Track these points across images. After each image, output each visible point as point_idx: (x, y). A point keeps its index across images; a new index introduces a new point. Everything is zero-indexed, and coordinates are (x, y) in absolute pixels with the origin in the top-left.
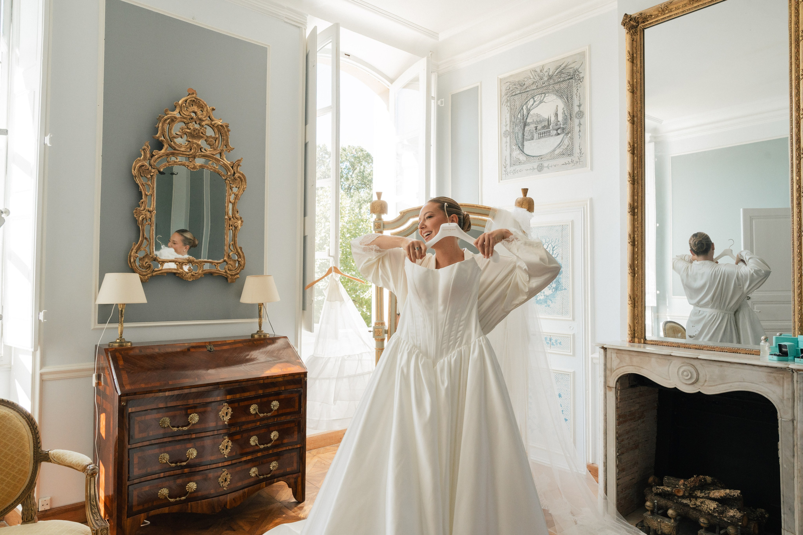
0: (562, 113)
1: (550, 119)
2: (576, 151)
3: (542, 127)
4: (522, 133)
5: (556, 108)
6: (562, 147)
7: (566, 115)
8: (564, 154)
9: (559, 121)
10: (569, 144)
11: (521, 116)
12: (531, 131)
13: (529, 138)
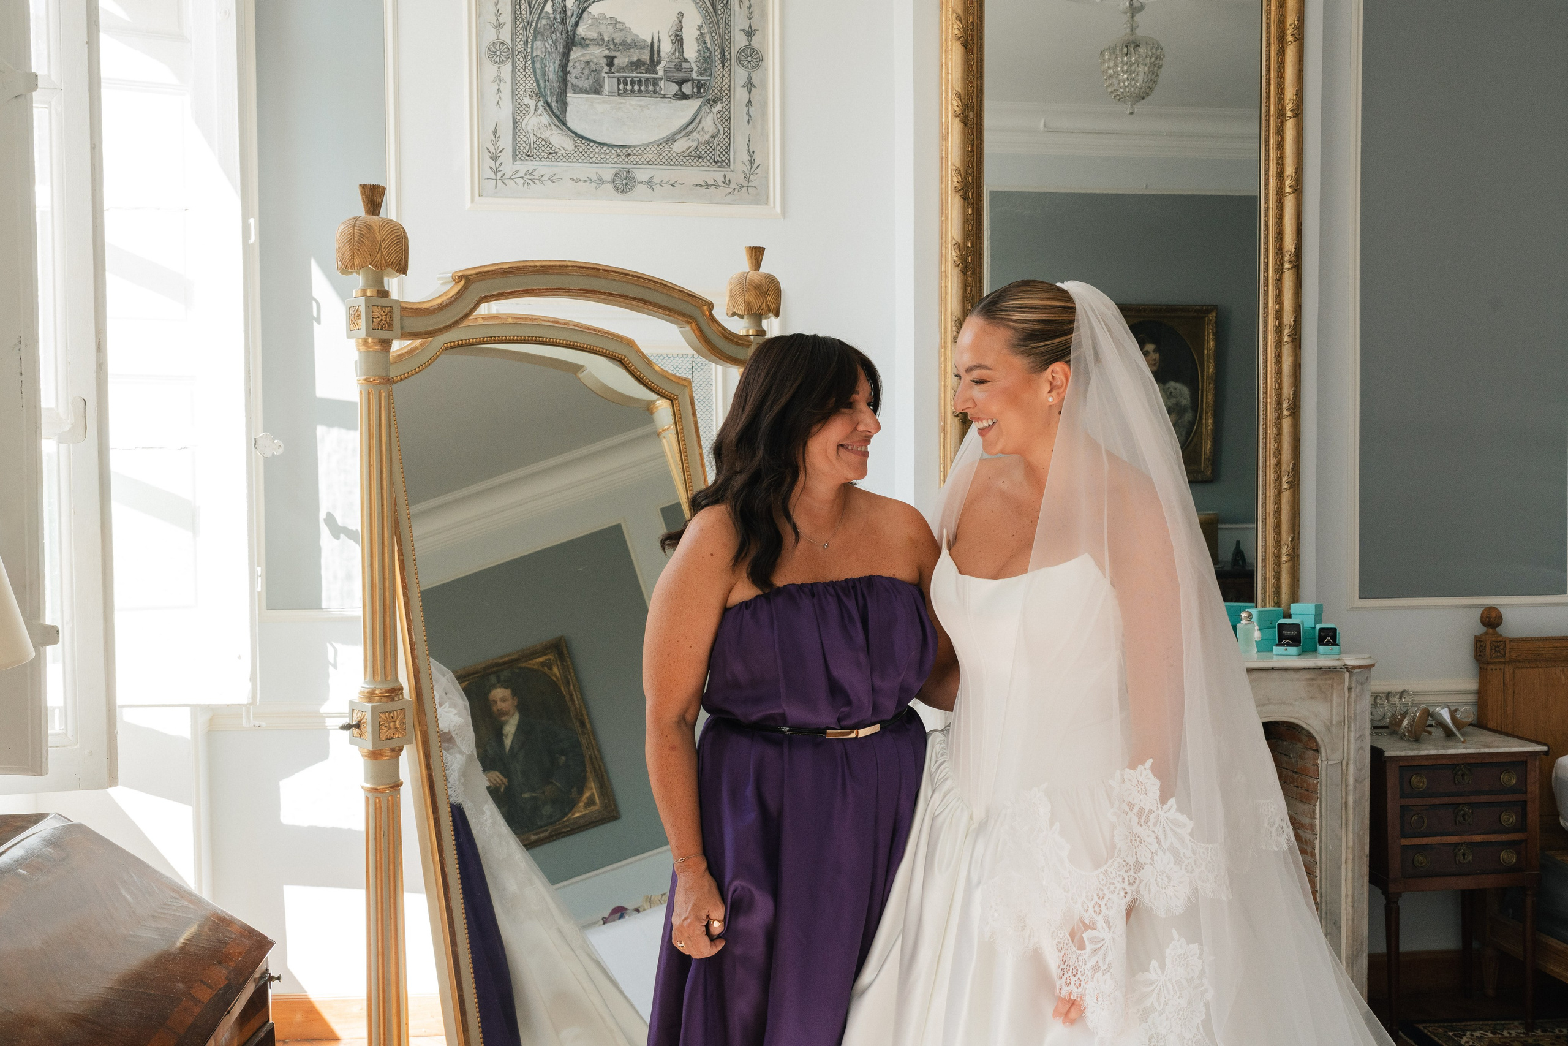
0: (697, 40)
1: (659, 47)
2: (739, 155)
3: (632, 63)
4: (557, 62)
5: (674, 18)
6: (695, 135)
7: (708, 49)
8: (700, 157)
9: (686, 60)
10: (716, 130)
11: (554, 11)
12: (591, 63)
13: (585, 84)
